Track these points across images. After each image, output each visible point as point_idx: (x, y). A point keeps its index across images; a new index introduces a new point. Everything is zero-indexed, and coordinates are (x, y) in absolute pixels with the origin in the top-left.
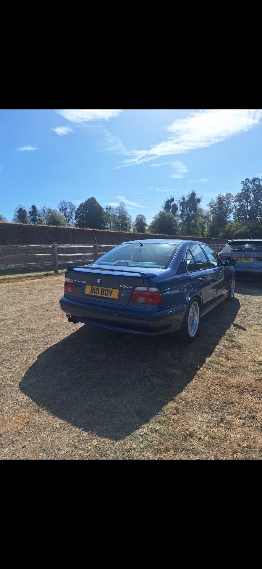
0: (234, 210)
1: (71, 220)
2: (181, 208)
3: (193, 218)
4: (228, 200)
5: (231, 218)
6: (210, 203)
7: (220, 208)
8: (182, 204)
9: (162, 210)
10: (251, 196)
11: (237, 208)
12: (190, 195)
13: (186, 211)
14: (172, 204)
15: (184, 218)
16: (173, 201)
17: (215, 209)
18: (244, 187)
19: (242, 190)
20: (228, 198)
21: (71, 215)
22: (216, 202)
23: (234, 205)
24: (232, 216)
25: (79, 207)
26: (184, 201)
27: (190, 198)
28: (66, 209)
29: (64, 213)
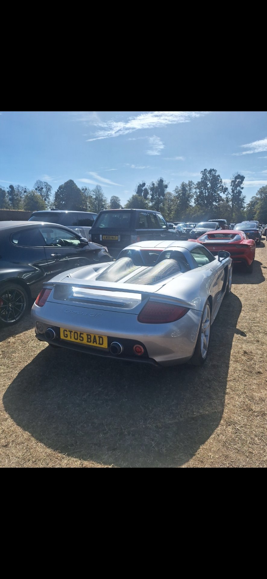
0: (195, 196)
1: (47, 199)
2: (151, 192)
3: (162, 202)
4: (190, 187)
5: (192, 203)
6: (176, 189)
7: (184, 194)
8: (152, 189)
9: (135, 194)
10: (209, 184)
11: (197, 194)
12: (159, 182)
13: (155, 196)
14: (143, 189)
15: (153, 201)
16: (145, 186)
17: (179, 194)
18: (203, 176)
19: (202, 179)
20: (190, 185)
21: (47, 195)
22: (180, 188)
23: (195, 191)
24: (193, 200)
25: (59, 188)
26: (153, 186)
27: (158, 184)
28: (42, 188)
29: (41, 193)
